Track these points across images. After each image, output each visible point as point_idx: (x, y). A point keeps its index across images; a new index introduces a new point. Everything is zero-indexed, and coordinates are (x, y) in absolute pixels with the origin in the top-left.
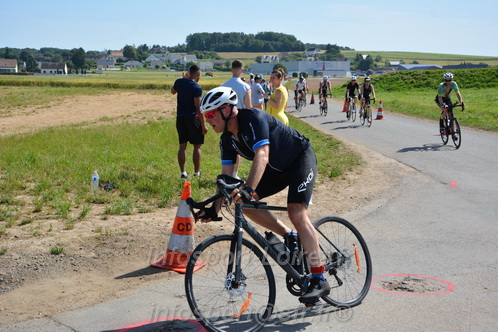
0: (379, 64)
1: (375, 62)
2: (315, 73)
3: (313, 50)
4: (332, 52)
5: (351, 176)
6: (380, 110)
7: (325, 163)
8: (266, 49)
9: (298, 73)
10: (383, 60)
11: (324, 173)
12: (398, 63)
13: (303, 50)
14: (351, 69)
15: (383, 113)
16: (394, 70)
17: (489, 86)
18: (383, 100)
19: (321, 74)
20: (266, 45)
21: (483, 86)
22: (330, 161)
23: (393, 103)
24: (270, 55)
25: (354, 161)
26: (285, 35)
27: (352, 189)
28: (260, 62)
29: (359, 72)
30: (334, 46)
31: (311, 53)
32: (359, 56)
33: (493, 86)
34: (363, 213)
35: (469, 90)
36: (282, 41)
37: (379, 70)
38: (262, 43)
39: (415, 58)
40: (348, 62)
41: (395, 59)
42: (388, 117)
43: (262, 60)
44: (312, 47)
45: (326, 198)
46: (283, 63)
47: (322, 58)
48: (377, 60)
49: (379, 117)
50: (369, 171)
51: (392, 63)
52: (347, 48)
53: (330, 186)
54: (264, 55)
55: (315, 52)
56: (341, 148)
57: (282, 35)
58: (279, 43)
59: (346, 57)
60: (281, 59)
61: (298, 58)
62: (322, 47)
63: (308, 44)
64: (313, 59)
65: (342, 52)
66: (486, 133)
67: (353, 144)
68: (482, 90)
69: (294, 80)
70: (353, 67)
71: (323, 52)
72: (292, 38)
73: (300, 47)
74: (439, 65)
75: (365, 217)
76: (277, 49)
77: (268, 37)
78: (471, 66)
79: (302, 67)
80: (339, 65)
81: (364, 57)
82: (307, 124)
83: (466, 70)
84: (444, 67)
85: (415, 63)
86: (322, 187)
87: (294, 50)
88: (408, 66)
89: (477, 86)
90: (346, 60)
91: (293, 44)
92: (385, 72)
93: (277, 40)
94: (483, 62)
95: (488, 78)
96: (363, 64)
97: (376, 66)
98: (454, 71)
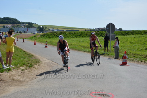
0: (46, 29)
1: (45, 29)
2: (25, 32)
3: (24, 24)
4: (30, 25)
5: (36, 67)
6: (46, 44)
7: (27, 62)
8: (6, 23)
9: (19, 32)
10: (47, 28)
11: (27, 66)
12: (52, 29)
13: (20, 24)
14: (37, 31)
15: (47, 45)
16: (51, 31)
17: (79, 37)
18: (47, 41)
19: (27, 32)
20: (6, 22)
21: (78, 37)
22: (29, 62)
23: (51, 42)
24: (8, 25)
25: (37, 62)
26: (13, 19)
27: (36, 71)
28: (4, 28)
29: (39, 32)
30: (31, 23)
31: (23, 25)
32: (39, 26)
33: (81, 37)
34: (40, 79)
35: (74, 38)
36: (12, 21)
37: (46, 31)
38: (5, 21)
39: (58, 28)
40: (36, 28)
41: (51, 28)
42: (49, 47)
43: (5, 27)
44: (23, 23)
45: (28, 74)
46: (13, 28)
47: (27, 27)
48: (45, 28)
49: (46, 47)
50: (42, 65)
51: (50, 29)
52: (35, 24)
53: (29, 70)
54: (6, 25)
55: (24, 25)
56: (33, 57)
57: (12, 18)
58: (11, 21)
59: (35, 26)
60: (12, 27)
61: (18, 26)
62: (27, 23)
63: (22, 22)
64: (24, 27)
65: (34, 25)
66: (78, 52)
67: (37, 56)
68: (78, 38)
69: (17, 34)
70: (38, 30)
71: (27, 25)
72: (16, 20)
73: (19, 23)
74: (65, 30)
75: (41, 80)
76: (10, 23)
77: (7, 19)
78: (74, 31)
79: (20, 29)
80: (33, 29)
81: (41, 27)
82: (22, 49)
83: (72, 32)
84: (66, 31)
85: (57, 29)
86: (26, 71)
87: (17, 24)
88: (55, 30)
89: (76, 37)
90: (35, 28)
91: (16, 22)
92: (48, 32)
93: (10, 20)
94: (78, 29)
95: (79, 35)
96: (41, 29)
97: (45, 30)
98: (69, 32)
